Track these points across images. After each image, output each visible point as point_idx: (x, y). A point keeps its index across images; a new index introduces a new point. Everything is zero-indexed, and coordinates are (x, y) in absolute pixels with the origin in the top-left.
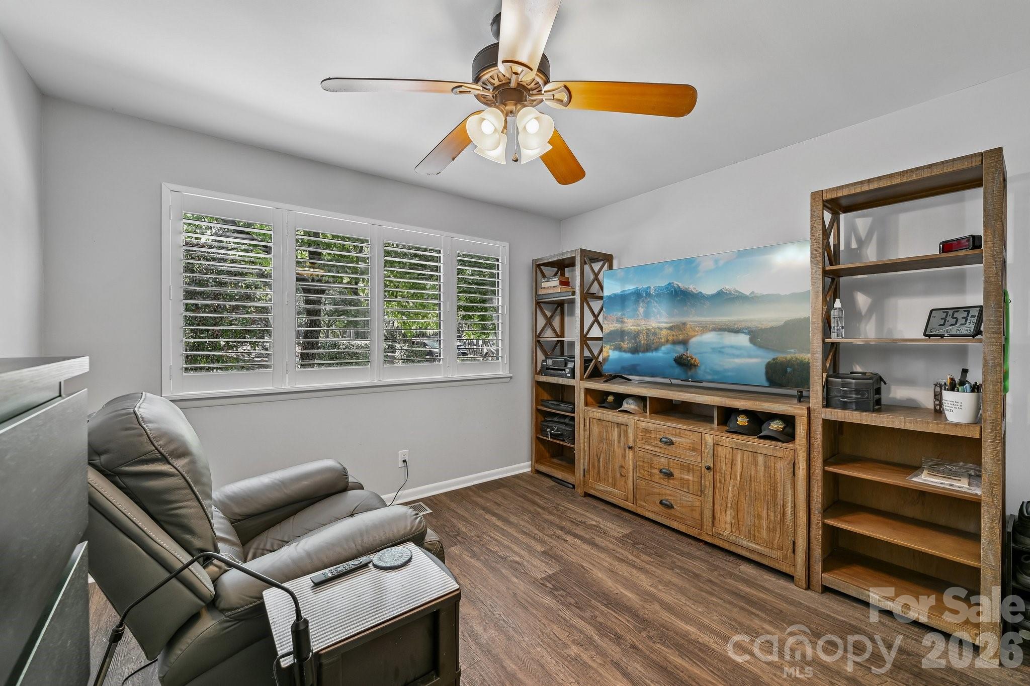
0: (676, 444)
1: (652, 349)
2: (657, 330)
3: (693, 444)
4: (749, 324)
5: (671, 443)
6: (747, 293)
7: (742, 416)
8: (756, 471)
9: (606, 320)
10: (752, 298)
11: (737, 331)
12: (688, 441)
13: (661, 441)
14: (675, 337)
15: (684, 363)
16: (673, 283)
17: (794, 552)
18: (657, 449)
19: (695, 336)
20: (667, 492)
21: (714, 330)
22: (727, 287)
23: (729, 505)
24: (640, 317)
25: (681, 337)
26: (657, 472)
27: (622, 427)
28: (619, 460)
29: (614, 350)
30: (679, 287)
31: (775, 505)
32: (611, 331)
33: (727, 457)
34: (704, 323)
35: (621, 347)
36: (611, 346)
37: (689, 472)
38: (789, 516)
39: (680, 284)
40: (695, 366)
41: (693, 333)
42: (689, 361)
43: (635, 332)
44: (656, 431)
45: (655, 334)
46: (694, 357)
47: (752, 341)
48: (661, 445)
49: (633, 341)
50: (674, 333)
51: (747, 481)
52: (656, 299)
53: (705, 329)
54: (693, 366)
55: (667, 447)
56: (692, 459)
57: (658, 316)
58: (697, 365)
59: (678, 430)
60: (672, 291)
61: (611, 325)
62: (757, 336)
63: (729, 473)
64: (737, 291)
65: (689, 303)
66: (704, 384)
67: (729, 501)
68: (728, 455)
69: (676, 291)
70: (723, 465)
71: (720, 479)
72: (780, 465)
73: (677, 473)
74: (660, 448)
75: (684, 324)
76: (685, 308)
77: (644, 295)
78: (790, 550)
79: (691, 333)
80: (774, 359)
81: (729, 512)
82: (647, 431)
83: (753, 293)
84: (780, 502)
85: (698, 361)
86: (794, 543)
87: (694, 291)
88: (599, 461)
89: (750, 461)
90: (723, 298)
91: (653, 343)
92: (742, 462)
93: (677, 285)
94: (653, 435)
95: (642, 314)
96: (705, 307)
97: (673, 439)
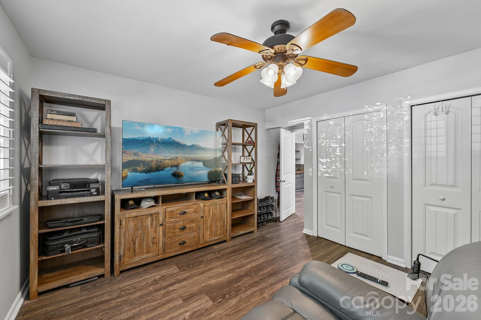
0: (187, 213)
1: (160, 170)
2: (163, 160)
3: (195, 209)
4: (203, 158)
5: (185, 213)
6: (203, 147)
7: (206, 193)
8: (217, 211)
9: (124, 153)
10: (204, 149)
11: (199, 161)
12: (193, 209)
13: (180, 214)
14: (172, 164)
15: (177, 175)
16: (172, 138)
17: (227, 232)
18: (178, 219)
19: (182, 163)
20: (183, 237)
21: (190, 160)
22: (196, 143)
23: (208, 228)
24: (152, 153)
25: (175, 164)
26: (178, 230)
27: (154, 215)
28: (152, 235)
29: (131, 172)
30: (175, 140)
31: (222, 219)
32: (129, 161)
33: (208, 210)
34: (186, 157)
35: (138, 170)
36: (129, 169)
37: (193, 223)
38: (225, 221)
39: (175, 139)
40: (182, 176)
41: (181, 162)
42: (179, 174)
43: (148, 161)
44: (177, 210)
45: (161, 162)
46: (181, 172)
47: (204, 165)
48: (180, 216)
49: (147, 166)
50: (172, 162)
51: (214, 215)
52: (162, 145)
53: (187, 160)
54: (181, 176)
55: (183, 216)
56: (195, 216)
57: (163, 153)
58: (183, 176)
59: (188, 206)
60: (171, 142)
61: (129, 157)
62: (205, 163)
63: (208, 216)
64: (199, 146)
65: (179, 148)
66: (185, 184)
67: (208, 226)
68: (208, 209)
69: (173, 142)
70: (206, 214)
71: (205, 219)
72: (223, 206)
73: (188, 226)
74: (180, 217)
75: (177, 158)
76: (178, 151)
77: (155, 141)
78: (226, 232)
79: (180, 162)
80: (210, 171)
81: (208, 231)
82: (172, 212)
83: (204, 147)
84: (223, 218)
85: (183, 174)
86: (227, 229)
87: (182, 143)
88: (134, 243)
89: (215, 208)
90: (193, 147)
91: (160, 167)
92: (212, 209)
93: (174, 139)
94: (175, 213)
95: (153, 152)
96: (187, 151)
97: (186, 211)
